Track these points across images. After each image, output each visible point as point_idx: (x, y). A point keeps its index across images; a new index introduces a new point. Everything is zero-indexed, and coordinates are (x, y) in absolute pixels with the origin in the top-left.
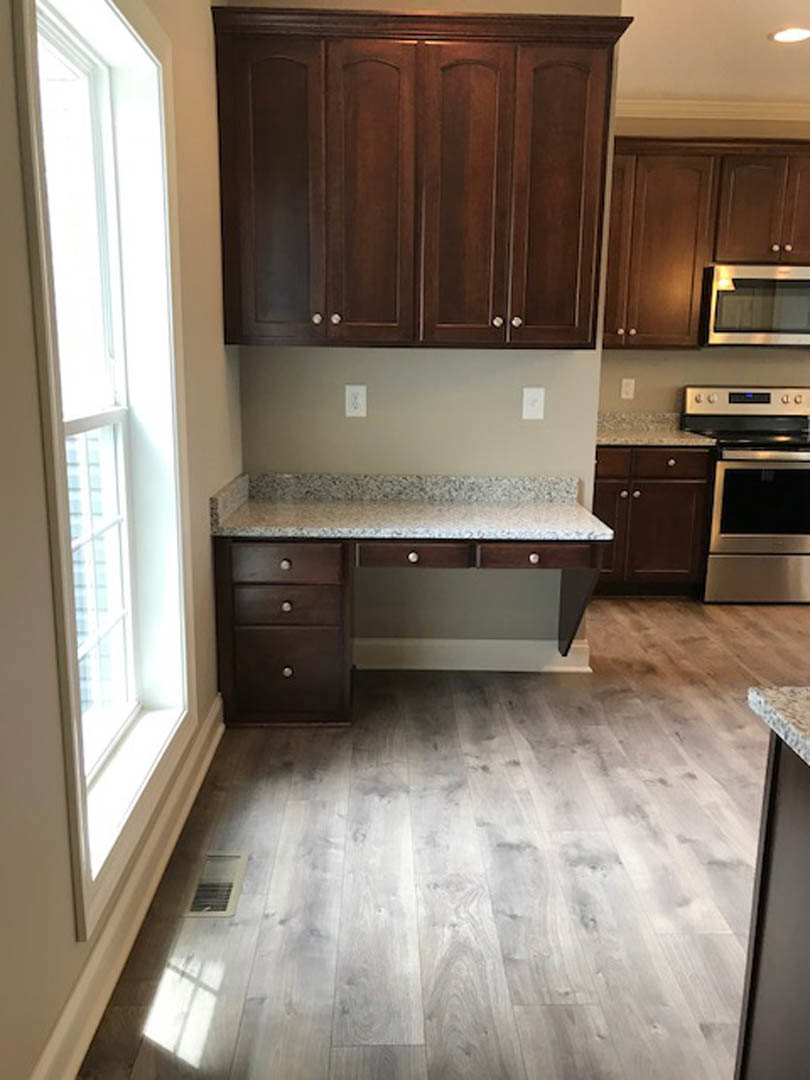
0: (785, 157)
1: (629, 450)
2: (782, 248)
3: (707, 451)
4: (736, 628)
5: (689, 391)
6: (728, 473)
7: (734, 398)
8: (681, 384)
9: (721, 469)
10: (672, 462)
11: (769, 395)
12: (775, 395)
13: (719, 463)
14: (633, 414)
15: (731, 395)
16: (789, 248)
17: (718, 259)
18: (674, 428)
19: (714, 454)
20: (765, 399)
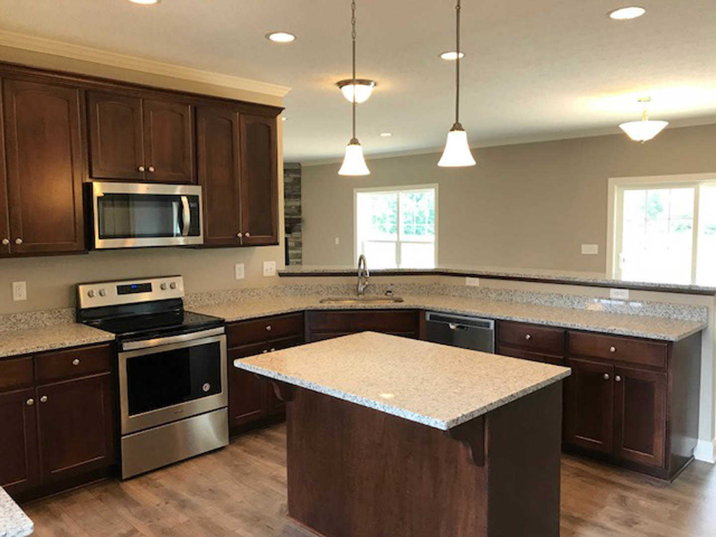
0: (139, 98)
1: (31, 358)
2: (147, 170)
3: (108, 345)
4: (158, 505)
5: (81, 287)
6: (130, 361)
7: (122, 290)
8: (74, 281)
9: (122, 359)
10: (76, 362)
11: (150, 284)
12: (156, 284)
13: (120, 354)
14: (28, 314)
15: (118, 287)
16: (152, 169)
17: (94, 176)
18: (71, 321)
19: (114, 348)
20: (148, 288)
